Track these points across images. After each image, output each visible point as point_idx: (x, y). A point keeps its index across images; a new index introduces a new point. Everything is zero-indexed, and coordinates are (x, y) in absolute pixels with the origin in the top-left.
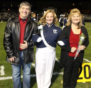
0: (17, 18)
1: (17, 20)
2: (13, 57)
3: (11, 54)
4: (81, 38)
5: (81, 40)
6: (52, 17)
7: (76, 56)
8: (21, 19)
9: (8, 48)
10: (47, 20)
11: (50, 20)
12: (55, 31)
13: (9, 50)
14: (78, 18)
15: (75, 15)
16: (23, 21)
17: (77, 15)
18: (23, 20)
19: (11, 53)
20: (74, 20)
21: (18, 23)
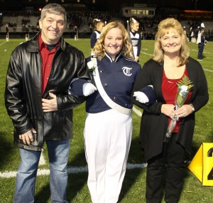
0: (34, 42)
1: (33, 48)
2: (29, 131)
3: (23, 125)
4: (180, 90)
5: (180, 94)
6: (119, 39)
7: (170, 131)
8: (43, 43)
9: (16, 111)
10: (109, 46)
11: (116, 46)
12: (127, 71)
13: (19, 116)
14: (177, 41)
15: (168, 33)
16: (48, 49)
17: (173, 34)
18: (49, 47)
19: (23, 122)
20: (166, 46)
21: (36, 53)
